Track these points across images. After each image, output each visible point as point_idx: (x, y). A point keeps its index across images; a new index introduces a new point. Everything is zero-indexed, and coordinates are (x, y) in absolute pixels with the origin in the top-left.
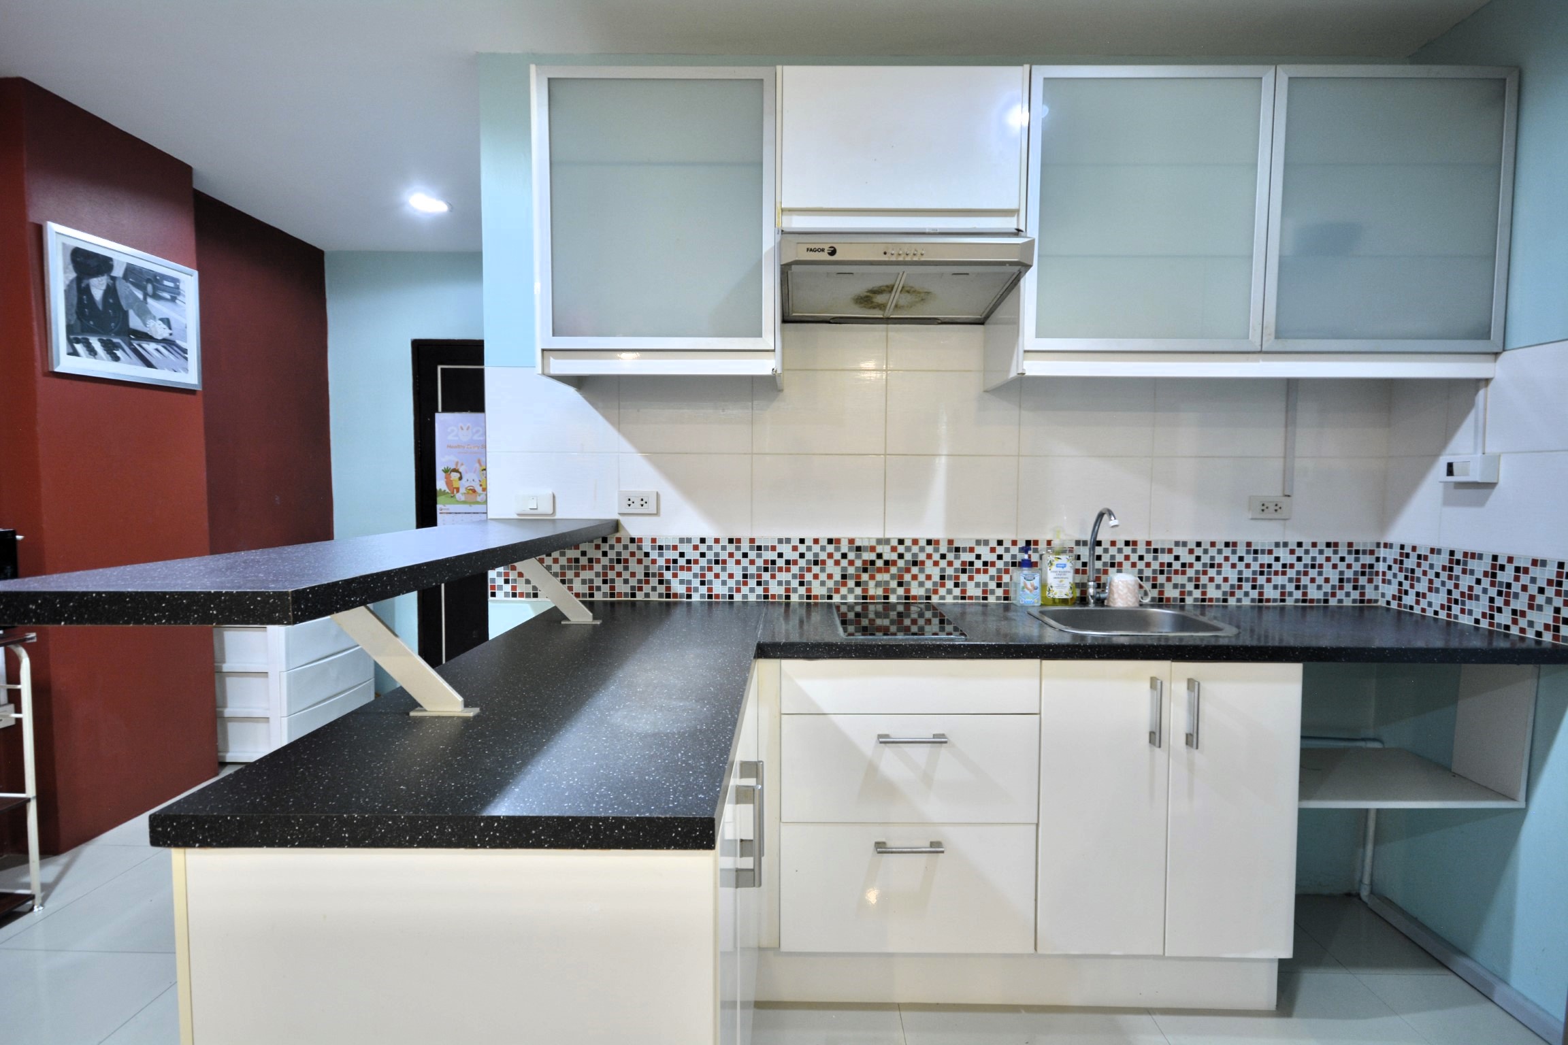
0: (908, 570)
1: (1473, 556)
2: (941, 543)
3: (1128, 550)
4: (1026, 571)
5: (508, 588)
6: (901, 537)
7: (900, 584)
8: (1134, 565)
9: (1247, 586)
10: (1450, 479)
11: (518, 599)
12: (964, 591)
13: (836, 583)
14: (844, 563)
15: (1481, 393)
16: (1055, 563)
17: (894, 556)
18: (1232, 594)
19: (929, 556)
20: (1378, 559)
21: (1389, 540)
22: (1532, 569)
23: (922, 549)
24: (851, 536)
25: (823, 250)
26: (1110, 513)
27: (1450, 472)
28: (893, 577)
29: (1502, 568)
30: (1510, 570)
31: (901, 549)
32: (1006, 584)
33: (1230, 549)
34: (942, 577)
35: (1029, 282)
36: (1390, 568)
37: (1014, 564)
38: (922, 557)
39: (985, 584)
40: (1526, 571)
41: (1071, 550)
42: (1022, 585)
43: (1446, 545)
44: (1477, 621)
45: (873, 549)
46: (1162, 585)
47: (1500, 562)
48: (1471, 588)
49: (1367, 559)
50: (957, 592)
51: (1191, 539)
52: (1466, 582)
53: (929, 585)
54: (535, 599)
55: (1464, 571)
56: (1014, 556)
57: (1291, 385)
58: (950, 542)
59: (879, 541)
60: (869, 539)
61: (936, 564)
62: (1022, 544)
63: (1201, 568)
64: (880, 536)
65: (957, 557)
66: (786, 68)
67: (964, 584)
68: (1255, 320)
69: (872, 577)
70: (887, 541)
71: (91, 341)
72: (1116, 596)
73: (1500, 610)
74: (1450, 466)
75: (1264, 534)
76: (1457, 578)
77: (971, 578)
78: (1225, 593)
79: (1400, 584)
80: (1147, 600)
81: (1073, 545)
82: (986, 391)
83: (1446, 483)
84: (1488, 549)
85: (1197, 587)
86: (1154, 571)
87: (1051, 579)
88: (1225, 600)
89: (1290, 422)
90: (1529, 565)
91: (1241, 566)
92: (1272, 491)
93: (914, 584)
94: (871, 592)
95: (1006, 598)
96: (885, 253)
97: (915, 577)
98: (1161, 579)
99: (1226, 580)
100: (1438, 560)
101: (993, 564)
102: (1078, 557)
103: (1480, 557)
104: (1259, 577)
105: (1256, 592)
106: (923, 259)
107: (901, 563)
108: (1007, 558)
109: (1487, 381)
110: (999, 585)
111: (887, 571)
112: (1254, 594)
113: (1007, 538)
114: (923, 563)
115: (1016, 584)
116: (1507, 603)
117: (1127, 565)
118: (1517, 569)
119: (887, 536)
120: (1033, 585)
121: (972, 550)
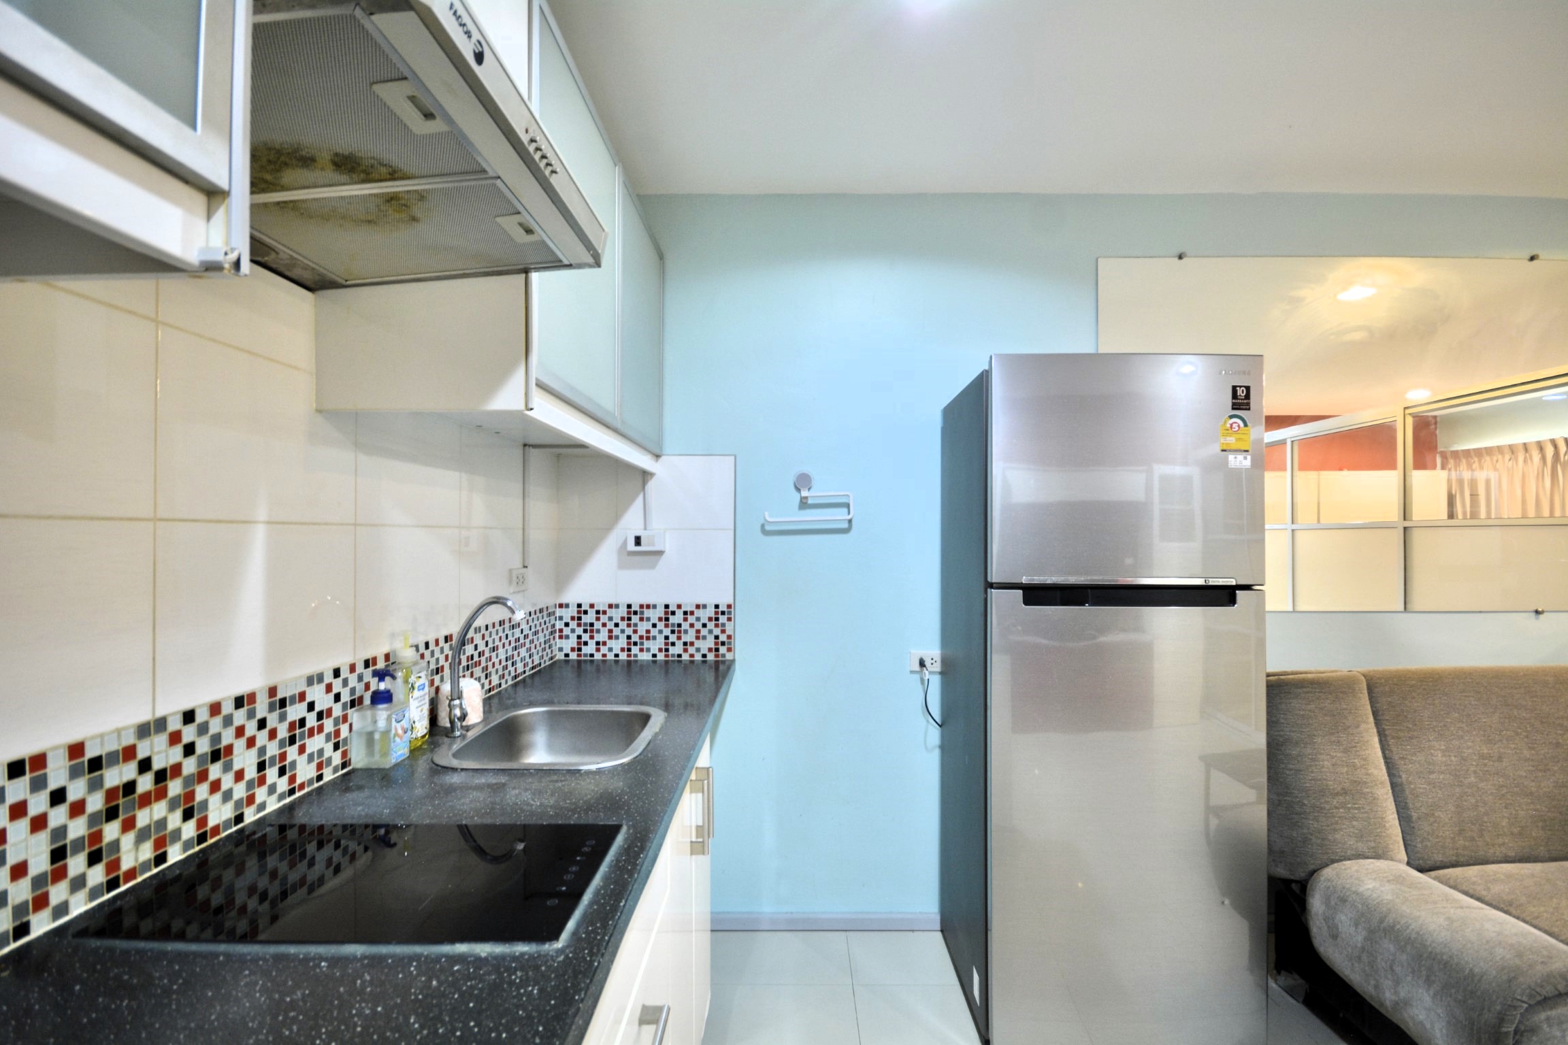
0: (202, 777)
1: (648, 607)
2: (258, 698)
3: (447, 648)
6: (187, 707)
9: (509, 665)
10: (638, 548)
13: (38, 880)
14: (57, 815)
15: (648, 483)
16: (416, 685)
17: (176, 756)
20: (556, 619)
21: (564, 601)
22: (696, 611)
23: (228, 721)
24: (74, 736)
27: (638, 543)
29: (673, 613)
30: (679, 614)
32: (346, 740)
33: (502, 628)
36: (567, 625)
38: (228, 736)
39: (321, 752)
40: (692, 613)
43: (623, 601)
44: (654, 656)
45: (129, 754)
47: (671, 609)
48: (648, 631)
52: (643, 628)
53: (239, 791)
55: (641, 619)
56: (353, 691)
58: (272, 690)
59: (144, 731)
60: (120, 731)
64: (145, 716)
65: (282, 718)
67: (293, 764)
73: (673, 644)
74: (638, 538)
76: (636, 625)
82: (319, 411)
84: (660, 601)
85: (486, 676)
87: (414, 711)
88: (500, 685)
90: (693, 609)
92: (519, 563)
93: (214, 801)
94: (126, 864)
97: (214, 787)
99: (500, 662)
100: (617, 613)
101: (329, 713)
103: (655, 607)
109: (652, 475)
110: (337, 746)
113: (347, 659)
114: (228, 750)
116: (679, 638)
117: (446, 667)
118: (685, 613)
119: (160, 713)
120: (403, 728)
121: (303, 698)
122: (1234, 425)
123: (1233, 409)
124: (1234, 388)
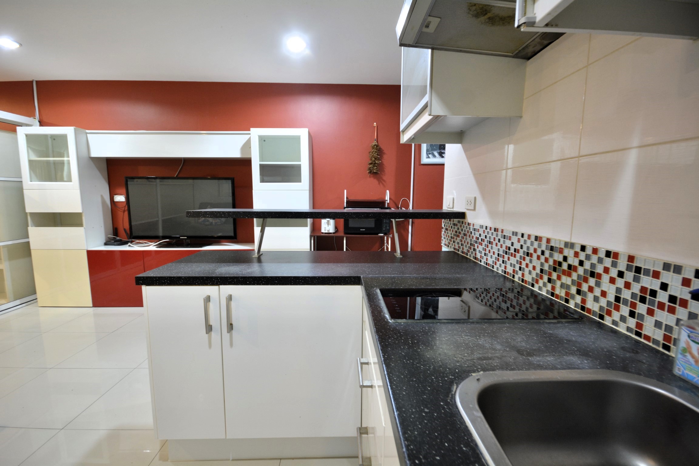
0: (586, 280)
2: (621, 257)
6: (584, 243)
7: (579, 292)
12: (640, 326)
17: (576, 262)
19: (606, 270)
23: (601, 260)
28: (574, 282)
31: (582, 256)
34: (618, 299)
38: (600, 269)
50: (632, 323)
53: (604, 302)
58: (631, 259)
60: (560, 241)
61: (612, 280)
65: (636, 279)
67: (641, 317)
69: (559, 278)
70: (572, 246)
71: (434, 153)
77: (651, 312)
93: (590, 297)
107: (581, 271)
111: (570, 275)
119: (573, 241)
121: (656, 275)
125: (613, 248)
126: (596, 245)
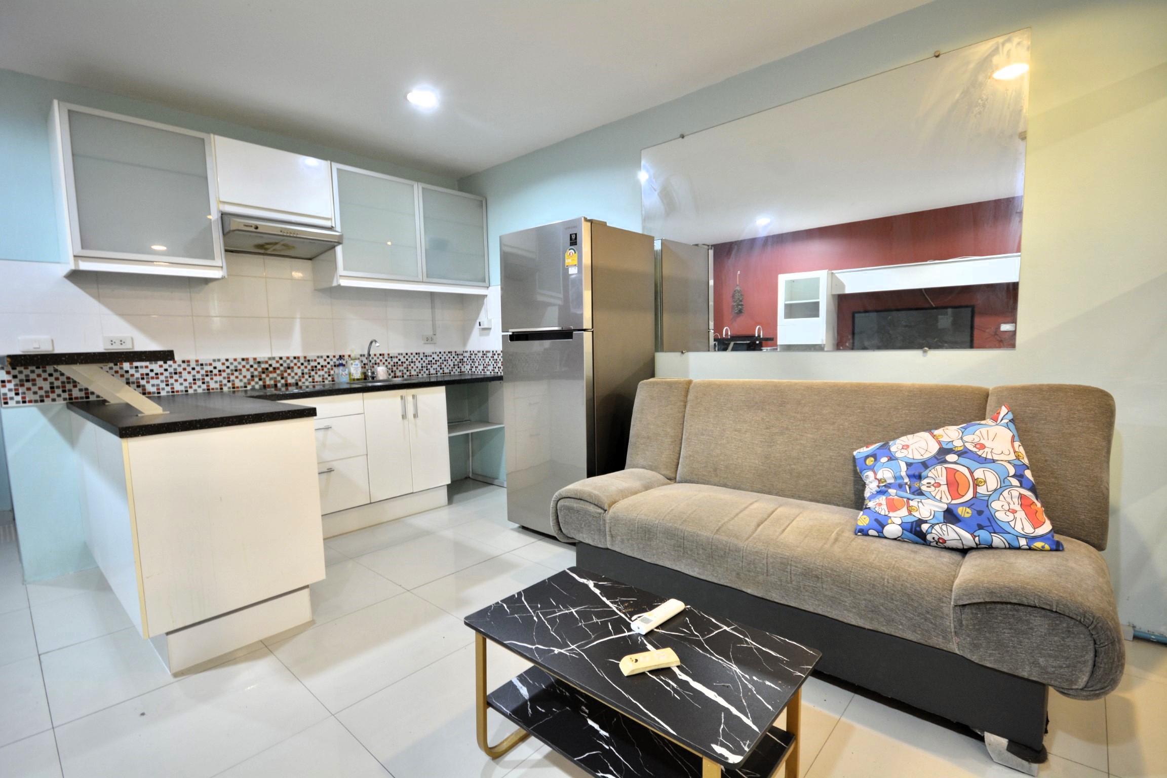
0: (285, 371)
1: (488, 352)
2: (301, 358)
3: (381, 358)
4: (341, 368)
5: (19, 398)
6: (281, 356)
7: (282, 378)
8: (384, 363)
9: (425, 369)
10: (480, 327)
11: (27, 404)
12: (313, 379)
13: (248, 380)
14: (252, 370)
15: (485, 299)
16: (354, 364)
17: (278, 365)
18: (420, 373)
19: (296, 364)
20: (464, 357)
21: (466, 350)
23: (292, 361)
24: (255, 356)
25: (252, 226)
26: (376, 341)
27: (480, 325)
28: (278, 375)
31: (281, 362)
32: (333, 375)
33: (418, 355)
34: (303, 374)
35: (339, 249)
36: (468, 359)
37: (335, 366)
38: (292, 365)
39: (323, 376)
41: (359, 359)
42: (341, 374)
43: (481, 349)
45: (267, 362)
46: (395, 371)
49: (461, 357)
50: (310, 380)
51: (404, 352)
52: (487, 360)
53: (296, 377)
54: (42, 404)
55: (486, 357)
56: (335, 362)
57: (432, 294)
58: (305, 357)
59: (270, 359)
60: (264, 358)
61: (299, 367)
62: (338, 357)
63: (408, 363)
64: (270, 356)
65: (309, 364)
66: (217, 137)
67: (313, 376)
68: (420, 270)
69: (268, 376)
70: (274, 358)
72: (379, 375)
74: (480, 323)
75: (428, 350)
76: (485, 359)
77: (316, 373)
78: (417, 373)
79: (471, 365)
80: (391, 377)
81: (359, 356)
82: (315, 290)
83: (480, 328)
85: (407, 371)
86: (392, 366)
87: (352, 370)
88: (418, 375)
89: (433, 308)
91: (422, 362)
92: (430, 333)
93: (289, 378)
94: (268, 383)
95: (333, 381)
96: (281, 231)
97: (289, 374)
98: (395, 368)
99: (417, 367)
100: (480, 355)
101: (326, 366)
102: (362, 362)
103: (490, 352)
104: (428, 366)
105: (428, 371)
106: (298, 236)
108: (332, 363)
109: (486, 296)
110: (329, 375)
111: (275, 372)
112: (427, 372)
113: (331, 354)
114: (293, 368)
115: (338, 374)
117: (381, 364)
119: (274, 356)
120: (345, 373)
121: (315, 360)
122: (571, 253)
123: (571, 245)
124: (571, 235)
125: (296, 355)
126: (288, 355)
